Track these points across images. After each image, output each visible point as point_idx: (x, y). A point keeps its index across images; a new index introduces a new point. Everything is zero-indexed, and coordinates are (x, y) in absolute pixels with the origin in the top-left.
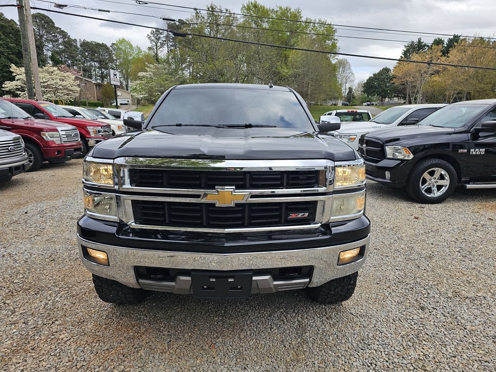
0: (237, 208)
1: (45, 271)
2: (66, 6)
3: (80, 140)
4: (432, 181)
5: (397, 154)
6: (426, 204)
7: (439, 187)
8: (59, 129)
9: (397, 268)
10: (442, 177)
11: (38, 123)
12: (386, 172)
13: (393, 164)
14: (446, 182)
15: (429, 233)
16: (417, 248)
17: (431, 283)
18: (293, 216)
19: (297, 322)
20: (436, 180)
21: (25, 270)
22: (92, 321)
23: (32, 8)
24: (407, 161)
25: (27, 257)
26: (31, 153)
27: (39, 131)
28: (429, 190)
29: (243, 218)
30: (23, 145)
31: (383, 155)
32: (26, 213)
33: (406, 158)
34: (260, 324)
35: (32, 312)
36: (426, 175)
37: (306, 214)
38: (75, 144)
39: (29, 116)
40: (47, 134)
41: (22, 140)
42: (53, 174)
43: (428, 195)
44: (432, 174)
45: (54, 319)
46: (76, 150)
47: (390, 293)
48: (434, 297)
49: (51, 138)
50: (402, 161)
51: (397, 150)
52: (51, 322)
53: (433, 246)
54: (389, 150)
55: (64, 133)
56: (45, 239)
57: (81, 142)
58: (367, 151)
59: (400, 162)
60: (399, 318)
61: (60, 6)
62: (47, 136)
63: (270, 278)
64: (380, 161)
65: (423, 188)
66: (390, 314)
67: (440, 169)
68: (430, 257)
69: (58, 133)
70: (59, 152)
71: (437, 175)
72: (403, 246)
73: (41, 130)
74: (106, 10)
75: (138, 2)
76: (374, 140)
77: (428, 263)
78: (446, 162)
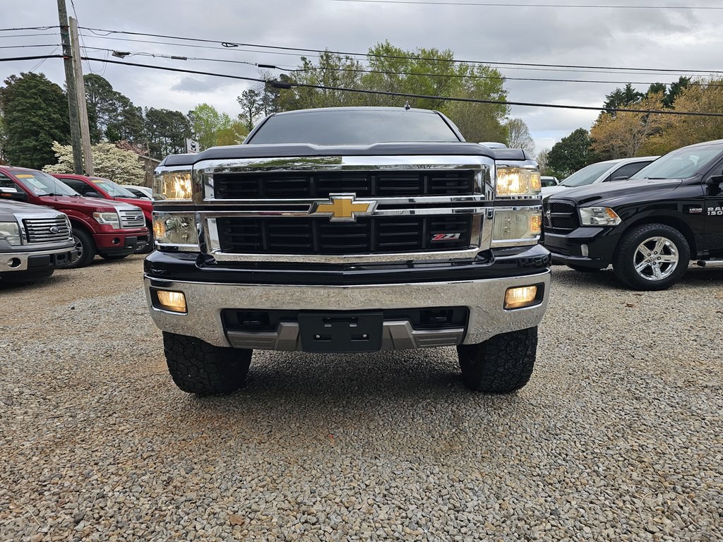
0: (359, 225)
1: (99, 367)
2: (128, 54)
3: (145, 225)
4: (653, 258)
5: (596, 218)
6: (644, 291)
7: (664, 267)
8: (118, 209)
9: (600, 358)
10: (666, 251)
11: (89, 201)
12: (582, 246)
13: (592, 233)
14: (674, 258)
15: (648, 321)
16: (628, 336)
17: (652, 372)
18: (437, 237)
20: (656, 256)
21: (72, 366)
22: (162, 413)
23: (82, 58)
24: (614, 227)
25: (74, 352)
26: (80, 242)
27: (90, 211)
28: (648, 271)
29: (367, 239)
30: (70, 228)
31: (576, 222)
32: (73, 308)
33: (611, 224)
34: (398, 414)
35: (82, 406)
36: (642, 248)
37: (457, 235)
38: (139, 229)
39: (77, 193)
40: (101, 215)
41: (68, 221)
42: (109, 269)
43: (647, 278)
44: (651, 246)
45: (111, 412)
46: (140, 238)
47: (589, 383)
48: (656, 387)
49: (106, 220)
50: (606, 227)
51: (596, 214)
52: (107, 415)
53: (655, 335)
54: (584, 214)
55: (124, 214)
56: (98, 335)
57: (147, 228)
58: (552, 219)
59: (602, 229)
60: (602, 409)
61: (120, 54)
62: (101, 218)
63: (407, 324)
64: (572, 231)
65: (639, 268)
66: (589, 405)
67: (663, 238)
68: (650, 347)
69: (115, 214)
70: (117, 240)
71: (658, 248)
72: (609, 336)
73: (94, 209)
74: (182, 56)
75: (225, 44)
76: (562, 202)
77: (647, 352)
78: (671, 228)
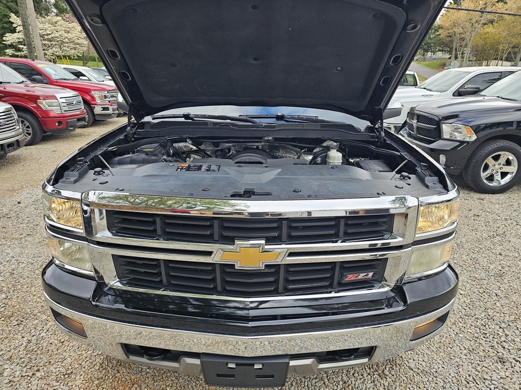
1: (33, 289)
3: (83, 108)
4: (495, 167)
5: (456, 133)
6: (485, 193)
7: (504, 175)
8: (58, 96)
9: (462, 292)
10: (508, 163)
11: (38, 89)
12: (441, 156)
13: (448, 146)
14: (513, 169)
15: (494, 237)
16: (484, 262)
17: (507, 318)
18: (350, 277)
19: (341, 383)
20: (500, 166)
21: (10, 286)
22: (82, 373)
24: (468, 142)
25: (13, 266)
26: (28, 124)
27: (35, 98)
28: (491, 178)
29: (276, 282)
30: (16, 117)
31: (437, 134)
32: (19, 203)
33: (467, 139)
35: (10, 354)
36: (490, 161)
37: (371, 274)
38: (78, 113)
39: (24, 79)
40: (44, 102)
41: (14, 111)
42: (55, 149)
43: (490, 184)
44: (496, 158)
45: (36, 369)
46: (79, 120)
47: (457, 334)
48: (514, 341)
49: (49, 106)
50: (462, 142)
51: (456, 129)
52: (30, 374)
53: (502, 258)
54: (446, 129)
55: (63, 100)
56: (37, 240)
57: (85, 110)
58: (418, 128)
59: (458, 143)
60: (473, 378)
62: (44, 104)
64: (435, 141)
65: (484, 175)
66: (460, 370)
67: (508, 153)
68: (501, 276)
69: (57, 101)
70: (60, 123)
71: (502, 160)
72: (464, 257)
73: (38, 97)
76: (433, 117)
77: (499, 284)
78: (516, 145)
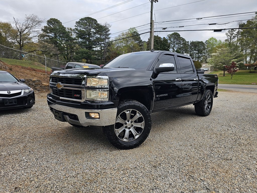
2: (166, 28)
23: (154, 32)
61: (164, 29)
74: (182, 26)
